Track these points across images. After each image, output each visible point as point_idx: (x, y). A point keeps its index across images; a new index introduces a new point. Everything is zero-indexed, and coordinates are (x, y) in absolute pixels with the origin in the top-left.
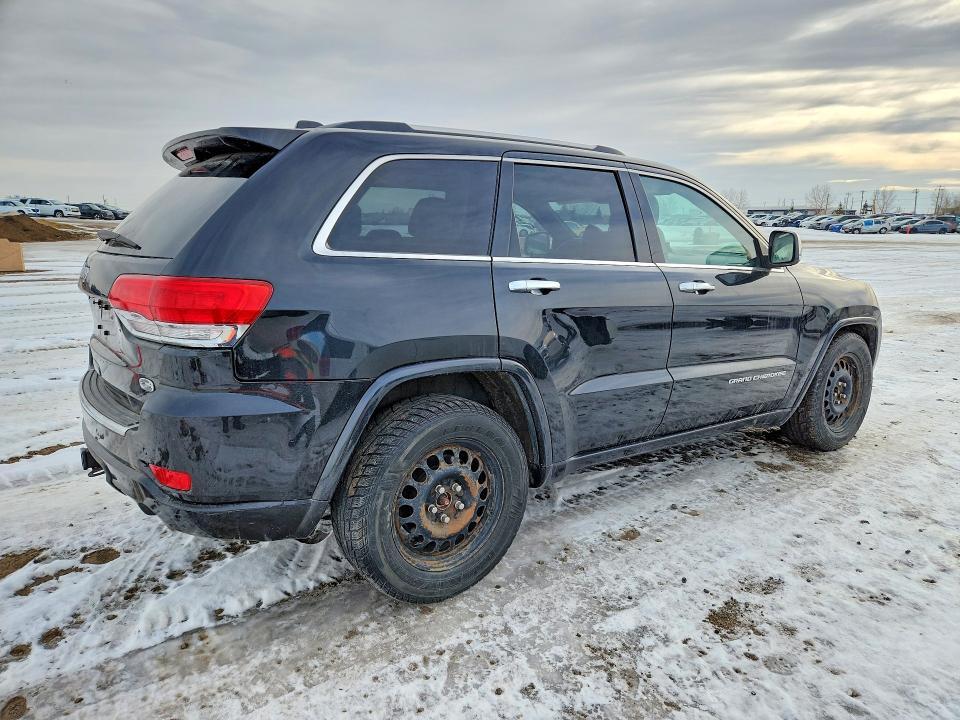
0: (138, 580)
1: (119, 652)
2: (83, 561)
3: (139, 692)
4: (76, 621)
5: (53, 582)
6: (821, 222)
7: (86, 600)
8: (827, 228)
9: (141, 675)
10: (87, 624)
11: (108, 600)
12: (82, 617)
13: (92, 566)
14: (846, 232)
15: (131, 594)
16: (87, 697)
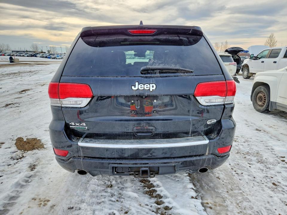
6: (44, 55)
8: (46, 57)
14: (53, 59)
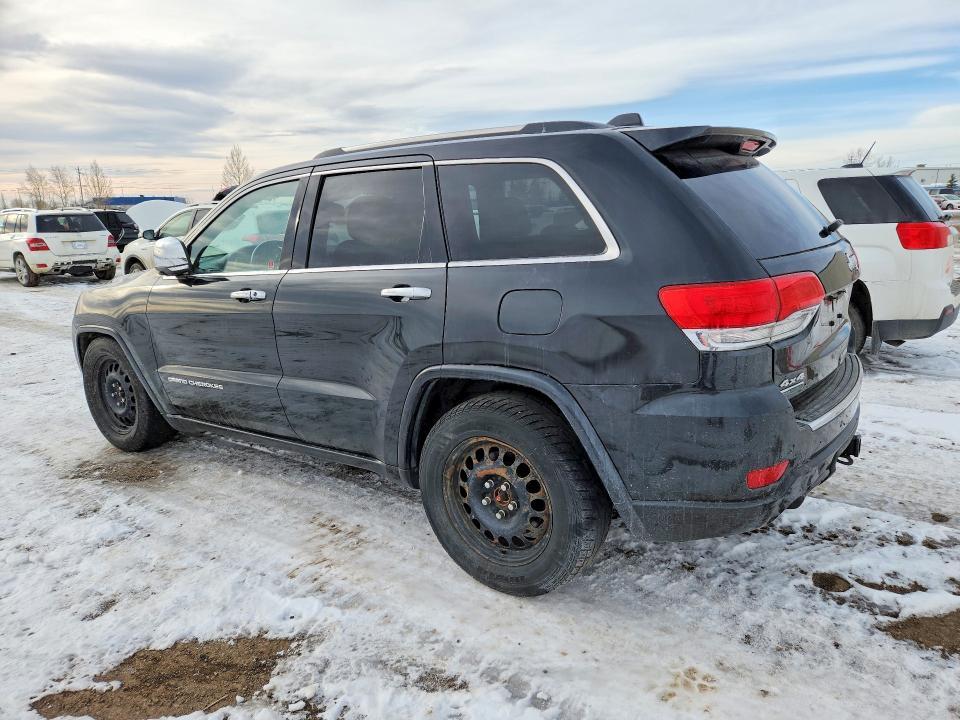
0: (817, 542)
1: (865, 510)
2: (850, 586)
3: (866, 491)
4: (882, 541)
5: (889, 581)
7: (868, 549)
9: (859, 496)
10: (876, 535)
11: (850, 542)
12: (877, 541)
13: (846, 576)
15: (832, 537)
16: (896, 502)
